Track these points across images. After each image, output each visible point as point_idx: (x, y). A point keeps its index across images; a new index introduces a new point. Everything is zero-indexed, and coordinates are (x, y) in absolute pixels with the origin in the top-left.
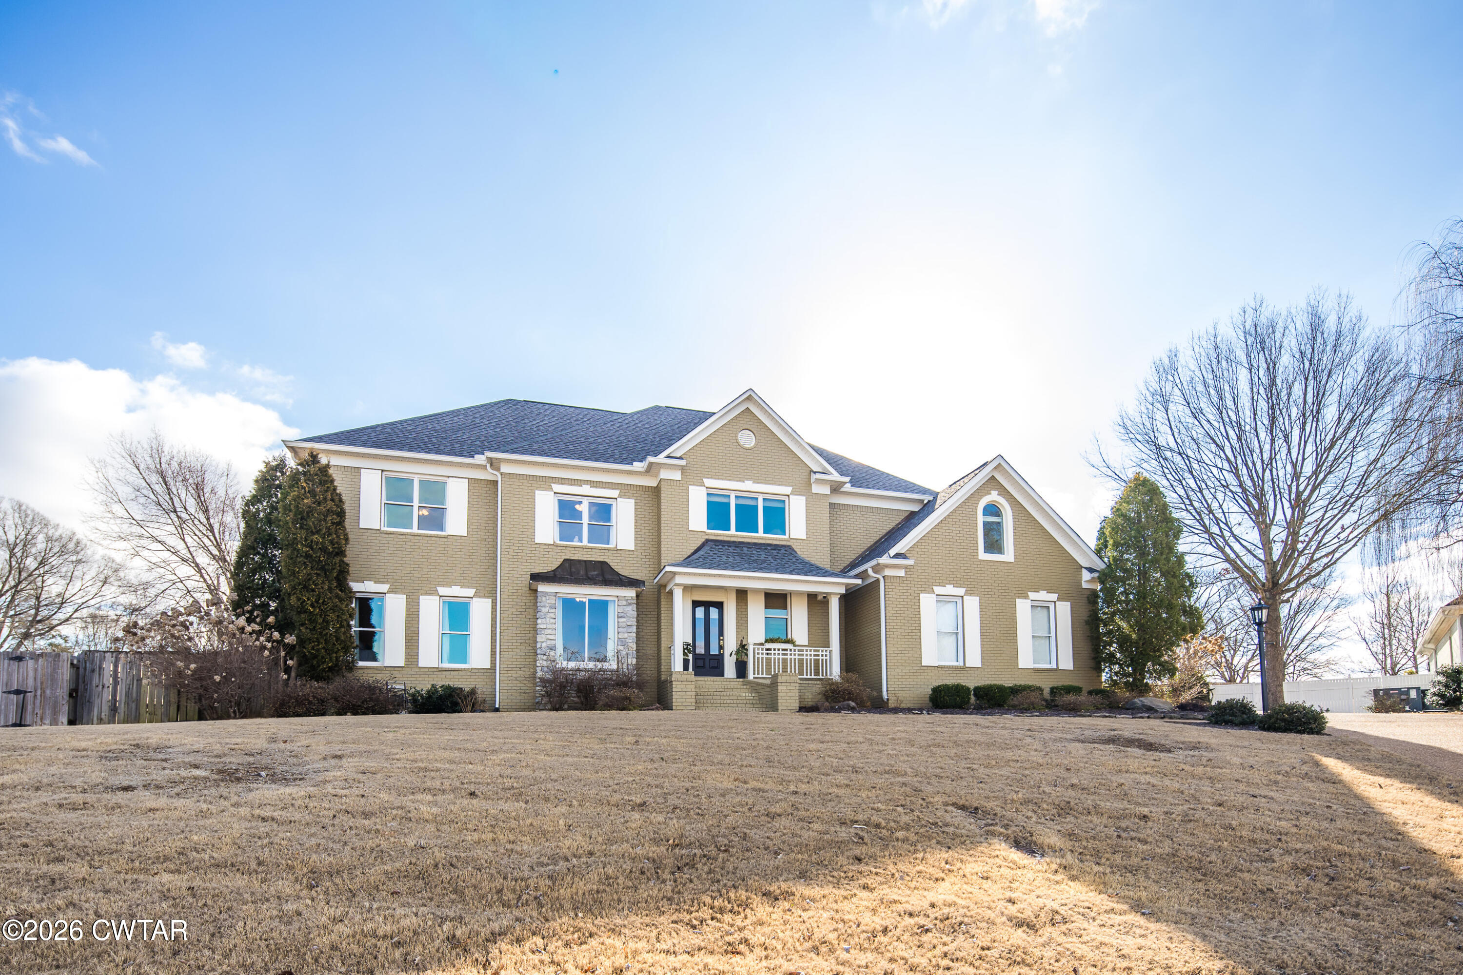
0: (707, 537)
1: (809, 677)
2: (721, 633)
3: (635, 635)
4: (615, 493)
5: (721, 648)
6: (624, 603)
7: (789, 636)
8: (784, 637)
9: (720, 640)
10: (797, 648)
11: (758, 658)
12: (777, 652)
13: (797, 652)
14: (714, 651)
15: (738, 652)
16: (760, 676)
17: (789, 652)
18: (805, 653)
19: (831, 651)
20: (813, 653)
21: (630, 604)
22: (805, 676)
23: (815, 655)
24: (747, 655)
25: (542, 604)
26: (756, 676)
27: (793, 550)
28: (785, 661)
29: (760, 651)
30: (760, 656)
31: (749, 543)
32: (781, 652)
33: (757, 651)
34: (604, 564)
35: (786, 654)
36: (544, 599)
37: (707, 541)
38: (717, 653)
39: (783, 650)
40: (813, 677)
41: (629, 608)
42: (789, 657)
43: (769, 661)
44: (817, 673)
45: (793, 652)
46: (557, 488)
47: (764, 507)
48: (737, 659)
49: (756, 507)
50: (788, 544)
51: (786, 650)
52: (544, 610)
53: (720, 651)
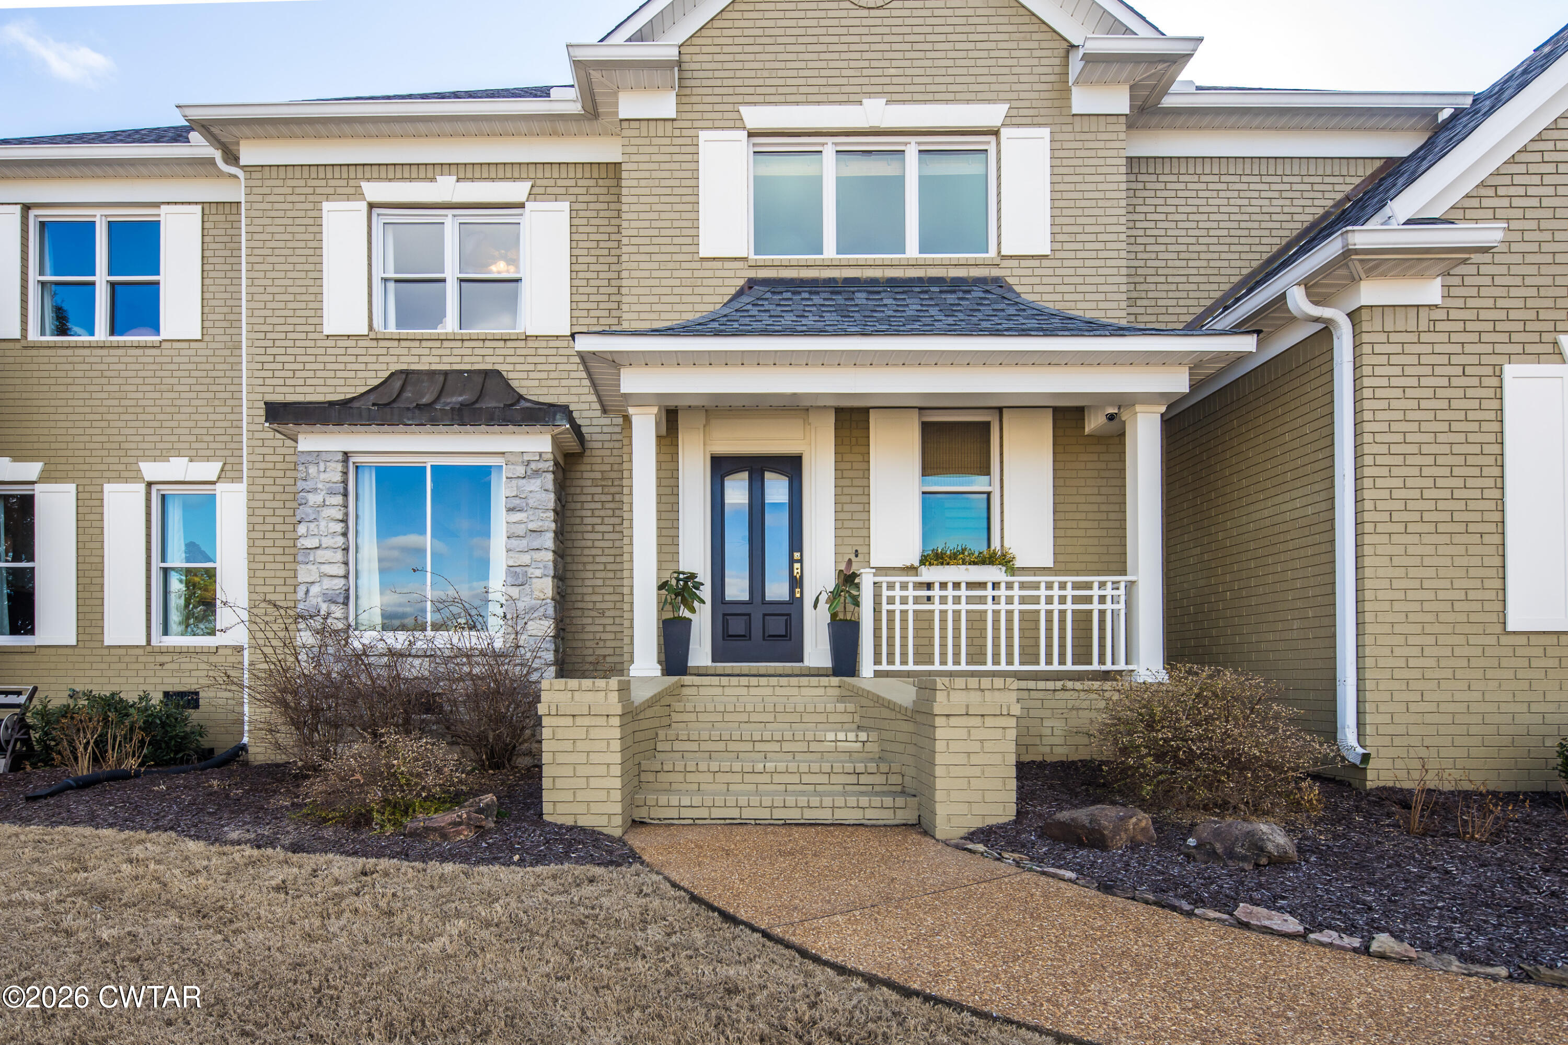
0: (752, 274)
1: (1055, 666)
2: (796, 541)
3: (550, 556)
4: (517, 191)
5: (796, 582)
6: (520, 470)
7: (996, 544)
8: (978, 546)
9: (792, 561)
10: (1016, 579)
11: (891, 613)
12: (950, 592)
13: (1016, 592)
14: (777, 590)
15: (835, 596)
16: (897, 667)
17: (989, 592)
18: (1043, 592)
19: (1130, 585)
20: (1069, 592)
21: (537, 473)
22: (1042, 667)
23: (1076, 600)
24: (856, 602)
25: (308, 485)
26: (884, 667)
27: (1010, 289)
28: (976, 621)
29: (897, 593)
30: (897, 607)
31: (873, 282)
32: (963, 592)
33: (885, 593)
34: (491, 377)
35: (982, 600)
36: (312, 470)
37: (752, 283)
38: (786, 598)
39: (971, 585)
40: (1069, 666)
41: (534, 485)
42: (990, 607)
43: (924, 620)
44: (1082, 656)
45: (1003, 592)
46: (376, 191)
47: (923, 179)
48: (834, 616)
49: (899, 182)
50: (995, 272)
51: (982, 585)
52: (314, 499)
53: (792, 592)
